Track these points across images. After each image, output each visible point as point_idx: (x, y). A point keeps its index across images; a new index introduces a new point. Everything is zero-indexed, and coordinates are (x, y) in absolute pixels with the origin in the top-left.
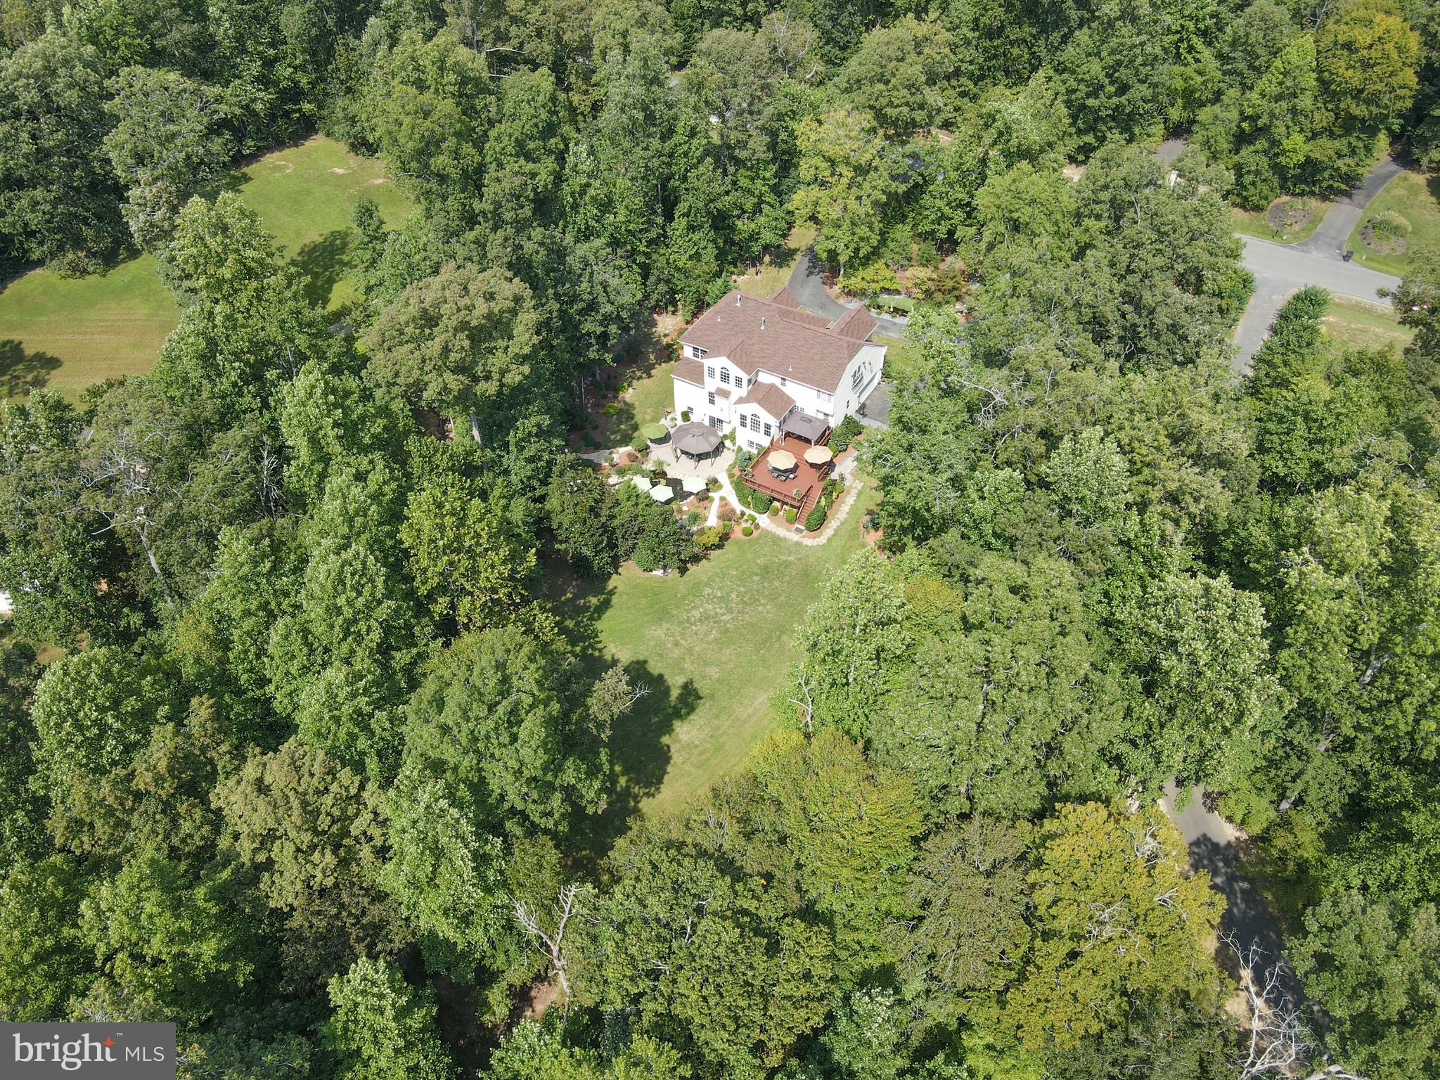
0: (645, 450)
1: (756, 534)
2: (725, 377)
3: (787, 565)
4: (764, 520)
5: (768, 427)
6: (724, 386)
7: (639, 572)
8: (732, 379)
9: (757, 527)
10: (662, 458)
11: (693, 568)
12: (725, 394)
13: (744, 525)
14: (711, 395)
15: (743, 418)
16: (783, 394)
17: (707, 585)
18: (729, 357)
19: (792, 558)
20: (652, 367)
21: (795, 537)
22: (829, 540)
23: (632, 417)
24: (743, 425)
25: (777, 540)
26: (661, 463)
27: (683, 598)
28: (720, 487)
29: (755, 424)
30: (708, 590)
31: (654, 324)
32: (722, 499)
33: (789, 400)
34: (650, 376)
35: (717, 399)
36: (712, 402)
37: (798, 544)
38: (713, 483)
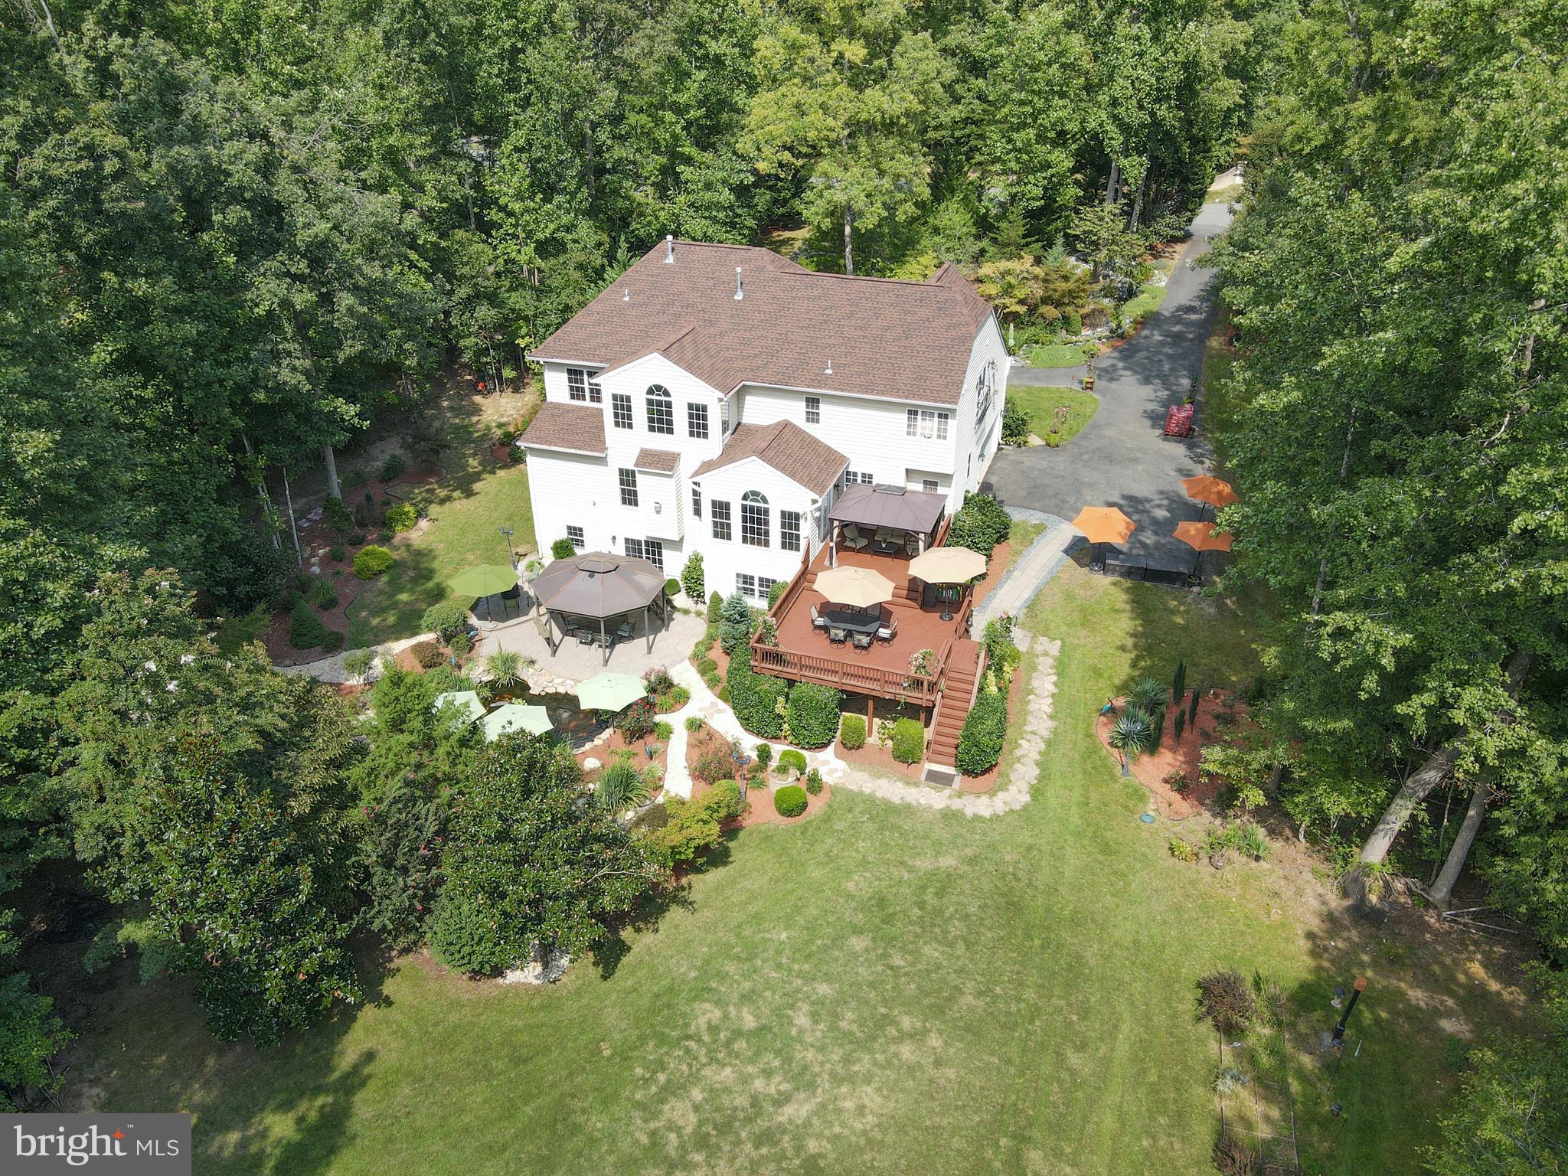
0: (459, 636)
1: (816, 805)
2: (660, 418)
3: (945, 883)
4: (828, 764)
5: (791, 520)
6: (659, 442)
7: (458, 984)
8: (680, 418)
9: (815, 784)
10: (510, 649)
11: (640, 942)
12: (663, 463)
13: (776, 784)
14: (627, 478)
15: (721, 510)
16: (815, 441)
17: (702, 992)
18: (666, 352)
19: (948, 861)
20: (477, 477)
21: (936, 799)
22: (1036, 792)
23: (429, 574)
24: (722, 532)
25: (885, 814)
26: (509, 662)
27: (625, 1056)
28: (683, 698)
29: (755, 526)
30: (706, 1014)
31: (477, 410)
32: (695, 725)
33: (833, 458)
34: (469, 494)
35: (644, 484)
36: (629, 497)
37: (949, 816)
38: (662, 687)
